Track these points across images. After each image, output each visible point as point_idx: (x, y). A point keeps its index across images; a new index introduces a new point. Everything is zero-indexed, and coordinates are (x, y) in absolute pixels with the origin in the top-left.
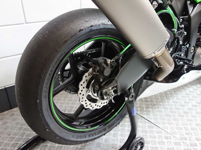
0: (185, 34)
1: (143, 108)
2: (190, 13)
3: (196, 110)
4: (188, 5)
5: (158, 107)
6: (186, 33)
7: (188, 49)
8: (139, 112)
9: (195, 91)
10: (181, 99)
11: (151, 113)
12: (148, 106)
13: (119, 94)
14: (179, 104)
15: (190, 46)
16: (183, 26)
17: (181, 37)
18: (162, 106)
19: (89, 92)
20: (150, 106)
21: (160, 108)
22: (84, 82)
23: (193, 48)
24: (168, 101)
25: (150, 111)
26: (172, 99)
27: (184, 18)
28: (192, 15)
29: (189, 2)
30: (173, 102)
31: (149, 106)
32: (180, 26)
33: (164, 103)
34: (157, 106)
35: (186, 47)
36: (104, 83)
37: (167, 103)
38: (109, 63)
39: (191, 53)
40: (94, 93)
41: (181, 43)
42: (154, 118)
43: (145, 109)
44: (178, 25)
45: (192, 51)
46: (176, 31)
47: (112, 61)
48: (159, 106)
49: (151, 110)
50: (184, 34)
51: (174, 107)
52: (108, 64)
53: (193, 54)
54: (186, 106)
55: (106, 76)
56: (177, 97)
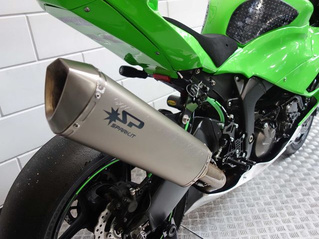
0: (237, 127)
1: (196, 218)
2: (240, 93)
3: (270, 211)
4: (237, 82)
5: (217, 213)
6: (237, 125)
7: (244, 140)
8: (190, 226)
9: (268, 177)
10: (248, 195)
11: (208, 225)
12: (202, 213)
13: (154, 229)
14: (246, 203)
15: (246, 136)
16: (232, 116)
17: (231, 132)
18: (223, 211)
19: (110, 236)
20: (205, 212)
21: (219, 214)
22: (101, 226)
23: (252, 136)
24: (230, 200)
25: (205, 223)
26: (236, 194)
27: (233, 100)
28: (243, 97)
29: (237, 78)
30: (238, 201)
31: (204, 214)
32: (228, 116)
33: (225, 205)
34: (216, 211)
35: (242, 138)
36: (130, 222)
37: (229, 204)
38: (134, 193)
39: (250, 143)
40: (118, 234)
41: (232, 139)
42: (212, 233)
43: (198, 219)
44: (225, 116)
45: (251, 141)
46: (223, 126)
47: (137, 190)
48: (218, 211)
49: (207, 219)
50: (235, 126)
51: (239, 209)
52: (133, 196)
53: (252, 144)
54: (256, 205)
55: (131, 213)
56: (243, 191)
